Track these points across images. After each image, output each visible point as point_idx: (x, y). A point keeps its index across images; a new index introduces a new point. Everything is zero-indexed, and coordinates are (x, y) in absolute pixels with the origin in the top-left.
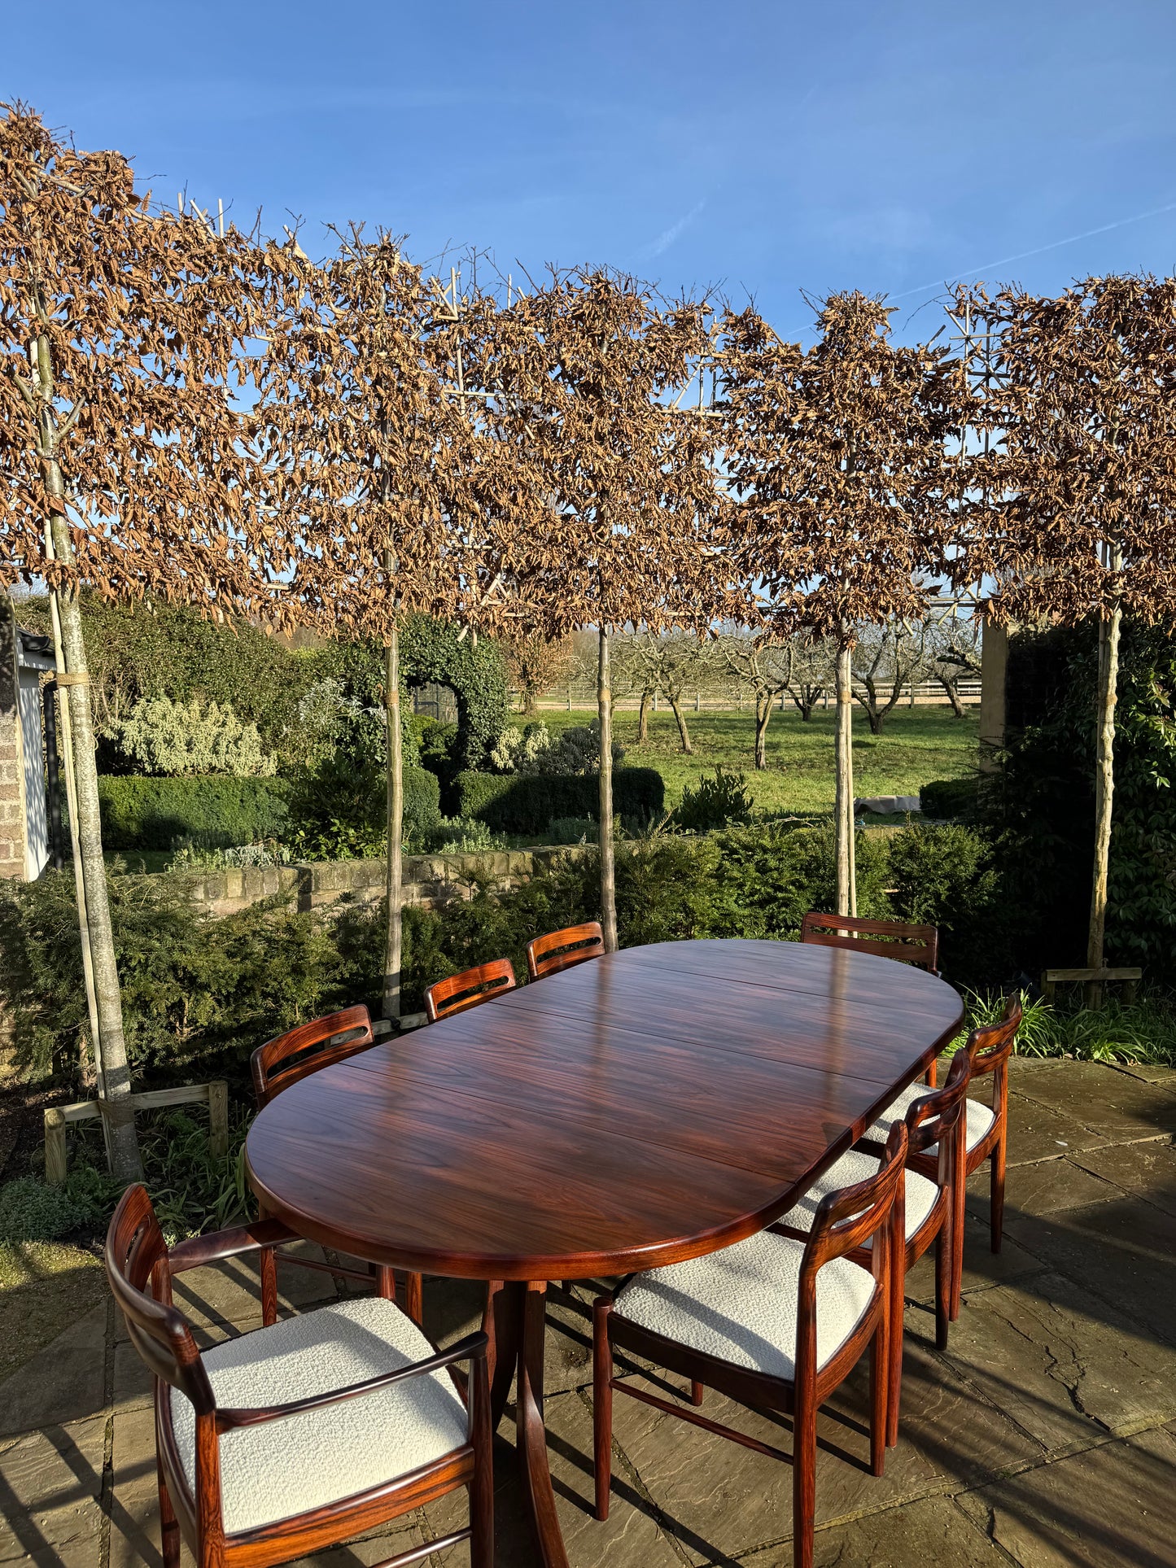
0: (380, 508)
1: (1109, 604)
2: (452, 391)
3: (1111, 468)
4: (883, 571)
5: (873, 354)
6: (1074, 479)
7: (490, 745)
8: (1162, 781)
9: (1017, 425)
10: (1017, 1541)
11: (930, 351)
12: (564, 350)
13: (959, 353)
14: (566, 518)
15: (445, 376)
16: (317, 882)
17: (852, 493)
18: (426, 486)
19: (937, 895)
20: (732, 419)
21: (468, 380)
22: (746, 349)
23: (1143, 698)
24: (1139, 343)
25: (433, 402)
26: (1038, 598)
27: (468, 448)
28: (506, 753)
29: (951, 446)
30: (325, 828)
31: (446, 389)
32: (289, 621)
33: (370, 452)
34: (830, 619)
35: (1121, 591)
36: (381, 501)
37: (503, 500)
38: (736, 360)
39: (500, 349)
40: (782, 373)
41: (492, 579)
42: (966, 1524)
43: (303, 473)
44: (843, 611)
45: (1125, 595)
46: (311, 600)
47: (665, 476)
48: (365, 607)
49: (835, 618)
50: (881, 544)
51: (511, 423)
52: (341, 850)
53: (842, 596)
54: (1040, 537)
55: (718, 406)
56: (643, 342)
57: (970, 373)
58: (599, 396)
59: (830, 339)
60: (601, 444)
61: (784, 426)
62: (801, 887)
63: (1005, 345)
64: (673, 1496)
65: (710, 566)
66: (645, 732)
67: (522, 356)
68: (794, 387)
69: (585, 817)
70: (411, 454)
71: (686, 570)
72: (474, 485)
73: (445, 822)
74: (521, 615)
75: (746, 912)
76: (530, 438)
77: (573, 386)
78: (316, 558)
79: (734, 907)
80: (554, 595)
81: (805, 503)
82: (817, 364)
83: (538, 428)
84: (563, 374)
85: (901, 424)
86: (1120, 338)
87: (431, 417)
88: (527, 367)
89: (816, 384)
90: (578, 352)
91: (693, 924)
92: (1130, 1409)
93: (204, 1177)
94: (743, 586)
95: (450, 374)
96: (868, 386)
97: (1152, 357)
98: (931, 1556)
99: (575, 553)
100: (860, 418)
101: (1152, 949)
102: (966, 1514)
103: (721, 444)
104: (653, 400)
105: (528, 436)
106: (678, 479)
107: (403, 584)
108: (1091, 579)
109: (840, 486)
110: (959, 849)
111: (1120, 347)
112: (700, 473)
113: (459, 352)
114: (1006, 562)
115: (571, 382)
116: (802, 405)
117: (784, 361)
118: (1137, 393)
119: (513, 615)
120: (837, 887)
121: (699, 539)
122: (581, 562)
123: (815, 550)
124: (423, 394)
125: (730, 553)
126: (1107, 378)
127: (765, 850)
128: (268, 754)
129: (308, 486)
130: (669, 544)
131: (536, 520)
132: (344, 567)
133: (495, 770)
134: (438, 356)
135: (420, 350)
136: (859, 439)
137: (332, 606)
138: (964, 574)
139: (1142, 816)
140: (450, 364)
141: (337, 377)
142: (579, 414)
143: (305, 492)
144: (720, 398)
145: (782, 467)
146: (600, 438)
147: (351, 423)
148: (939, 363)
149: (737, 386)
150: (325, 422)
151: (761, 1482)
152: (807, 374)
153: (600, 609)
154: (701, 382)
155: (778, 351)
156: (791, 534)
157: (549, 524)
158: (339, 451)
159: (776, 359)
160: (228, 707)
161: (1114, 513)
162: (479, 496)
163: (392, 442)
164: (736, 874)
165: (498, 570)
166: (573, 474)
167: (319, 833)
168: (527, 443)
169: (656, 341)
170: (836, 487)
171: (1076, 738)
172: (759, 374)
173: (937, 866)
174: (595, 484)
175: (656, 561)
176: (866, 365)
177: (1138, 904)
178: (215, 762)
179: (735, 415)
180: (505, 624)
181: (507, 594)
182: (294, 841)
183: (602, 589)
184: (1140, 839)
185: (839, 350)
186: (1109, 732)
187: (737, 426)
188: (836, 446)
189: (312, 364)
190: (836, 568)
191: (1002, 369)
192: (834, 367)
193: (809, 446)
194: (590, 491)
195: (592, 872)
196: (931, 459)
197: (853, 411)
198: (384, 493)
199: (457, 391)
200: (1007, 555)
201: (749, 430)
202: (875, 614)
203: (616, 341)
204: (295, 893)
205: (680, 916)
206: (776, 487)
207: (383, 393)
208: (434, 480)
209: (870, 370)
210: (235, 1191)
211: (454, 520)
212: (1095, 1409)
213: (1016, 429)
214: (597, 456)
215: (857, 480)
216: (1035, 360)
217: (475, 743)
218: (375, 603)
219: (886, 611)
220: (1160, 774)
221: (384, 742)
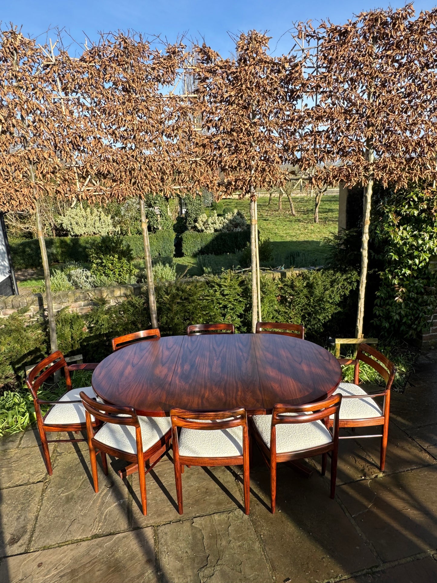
1: (367, 178)
3: (368, 112)
5: (261, 62)
6: (350, 118)
7: (196, 221)
8: (395, 257)
11: (288, 58)
17: (252, 129)
26: (334, 176)
28: (201, 224)
34: (244, 188)
35: (372, 172)
40: (221, 74)
45: (373, 174)
50: (267, 153)
53: (250, 177)
54: (336, 147)
55: (196, 91)
57: (305, 67)
65: (194, 165)
66: (281, 206)
74: (101, 193)
80: (115, 184)
81: (232, 135)
82: (236, 68)
83: (103, 110)
97: (389, 53)
100: (256, 94)
108: (358, 166)
109: (247, 127)
111: (374, 49)
114: (321, 160)
116: (230, 89)
117: (221, 68)
118: (383, 73)
119: (97, 193)
121: (189, 154)
133: (197, 230)
148: (293, 63)
154: (185, 81)
155: (219, 63)
159: (217, 67)
160: (100, 209)
161: (369, 135)
172: (212, 75)
178: (94, 231)
179: (204, 95)
186: (366, 238)
187: (205, 100)
193: (233, 108)
200: (321, 157)
201: (210, 102)
209: (258, 70)
215: (254, 123)
217: (190, 220)
220: (395, 254)
221: (157, 220)
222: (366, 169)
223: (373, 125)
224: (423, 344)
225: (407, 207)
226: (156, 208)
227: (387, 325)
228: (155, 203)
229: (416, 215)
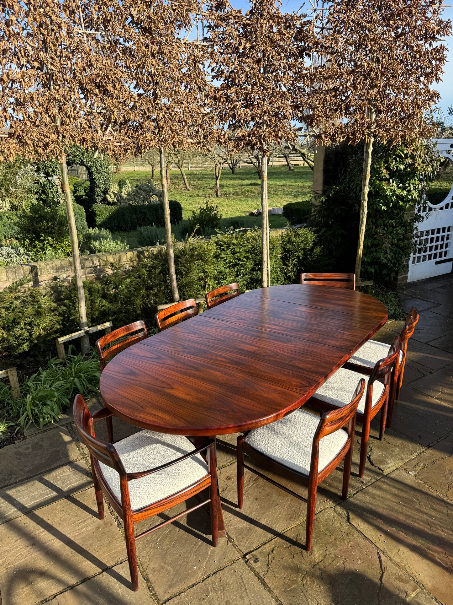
0: (49, 93)
1: (369, 135)
2: (79, 31)
3: (373, 74)
4: (279, 121)
5: (274, 16)
6: (357, 79)
7: (105, 192)
8: (384, 208)
9: (335, 53)
10: (357, 522)
11: (299, 15)
12: (133, 9)
13: (310, 17)
14: (140, 95)
15: (74, 22)
16: (41, 271)
17: (266, 84)
18: (71, 81)
19: (298, 257)
20: (212, 47)
21: (86, 25)
22: (216, 11)
23: (379, 174)
24: (386, 15)
25: (70, 37)
26: (342, 133)
27: (90, 61)
28: (113, 196)
29: (307, 62)
30: (38, 238)
31: (76, 29)
32: (11, 153)
33: (41, 63)
34: (259, 143)
35: (374, 130)
36: (49, 89)
37: (110, 87)
38: (213, 17)
39: (101, 8)
40: (233, 24)
41: (107, 126)
42: (339, 518)
43: (8, 75)
44: (263, 139)
45: (375, 131)
46: (20, 141)
47: (184, 75)
48: (47, 144)
49: (261, 142)
50: (279, 108)
51: (110, 47)
52: (46, 247)
53: (263, 132)
54: (343, 106)
55: (205, 39)
56: (169, 6)
57: (316, 27)
58: (151, 34)
59: (255, 8)
60: (154, 59)
61: (236, 50)
62: (248, 259)
63: (331, 14)
64: (231, 525)
65: (206, 118)
66: (169, 181)
67: (113, 13)
68: (239, 31)
69: (152, 225)
70: (62, 64)
71: (196, 120)
72: (95, 80)
73: (91, 231)
74: (122, 144)
75: (228, 271)
76: (119, 56)
77: (138, 28)
78: (20, 119)
79: (223, 269)
80: (137, 134)
81: (246, 88)
82: (250, 20)
83: (123, 50)
84: (133, 22)
85: (286, 51)
86: (378, 12)
87: (70, 44)
88: (115, 18)
89: (249, 30)
90: (139, 11)
91: (207, 277)
92: (389, 462)
93: (12, 409)
94: (220, 127)
95: (77, 21)
96: (272, 32)
97: (391, 22)
98: (329, 534)
99: (146, 113)
100: (269, 48)
101: (376, 271)
102: (339, 514)
103: (208, 58)
104: (176, 36)
105: (118, 54)
106: (190, 76)
107: (65, 132)
108: (363, 124)
109: (261, 81)
110: (307, 238)
111: (378, 17)
112: (199, 73)
113: (80, 9)
114: (330, 117)
115: (137, 26)
116: (243, 41)
117: (234, 18)
118: (383, 39)
119: (119, 144)
120: (262, 258)
121: (201, 105)
122: (149, 117)
123: (251, 111)
124: (64, 32)
125: (214, 111)
126: (373, 32)
127: (234, 244)
128: (4, 200)
129: (11, 82)
130: (188, 108)
131: (126, 98)
132: (35, 123)
133: (109, 203)
134: (70, 11)
135: (60, 8)
136: (268, 58)
137: (32, 144)
138: (312, 122)
139: (374, 221)
140: (77, 16)
141: (18, 22)
142: (142, 44)
143: (10, 85)
144: (206, 36)
145: (236, 71)
146: (153, 55)
147: (30, 48)
148: (302, 22)
149: (213, 29)
150: (15, 47)
151: (263, 514)
152: (245, 25)
153: (159, 140)
154: (197, 27)
155: (231, 13)
156: (240, 103)
157: (132, 99)
158: (25, 64)
159: (231, 17)
161: (373, 95)
162: (97, 86)
163: (51, 58)
164: (223, 256)
165: (110, 122)
166: (142, 74)
167: (35, 240)
168: (118, 58)
169: (176, 6)
170: (259, 81)
171: (350, 189)
172: (224, 24)
173: (298, 246)
174: (153, 79)
175: (182, 116)
176: (271, 21)
177: (372, 255)
179: (213, 44)
180: (115, 149)
181: (115, 134)
182: (24, 244)
183: (159, 130)
184: (373, 230)
185: (259, 13)
186: (367, 190)
187: (214, 50)
188: (259, 61)
189: (4, 15)
190: (260, 119)
191: (328, 26)
192: (257, 23)
193: (247, 61)
194: (150, 82)
195: (163, 258)
196: (299, 68)
197: (266, 45)
198: (50, 85)
199: (81, 31)
200: (330, 114)
201: (220, 52)
202: (277, 140)
203: (157, 6)
204: (30, 277)
205: (202, 274)
206: (233, 80)
207: (43, 31)
208: (74, 78)
209: (273, 24)
210: (27, 415)
211: (86, 98)
212: (378, 464)
213: (335, 55)
214: (152, 65)
215: (268, 78)
216: (343, 22)
217: (99, 191)
218: (53, 142)
219: (281, 138)
220: (383, 205)
221: (57, 192)
222: (369, 127)
223: (376, 86)
224: (398, 285)
225: (394, 162)
226: (55, 177)
227: (373, 270)
228: (53, 171)
229: (402, 169)
